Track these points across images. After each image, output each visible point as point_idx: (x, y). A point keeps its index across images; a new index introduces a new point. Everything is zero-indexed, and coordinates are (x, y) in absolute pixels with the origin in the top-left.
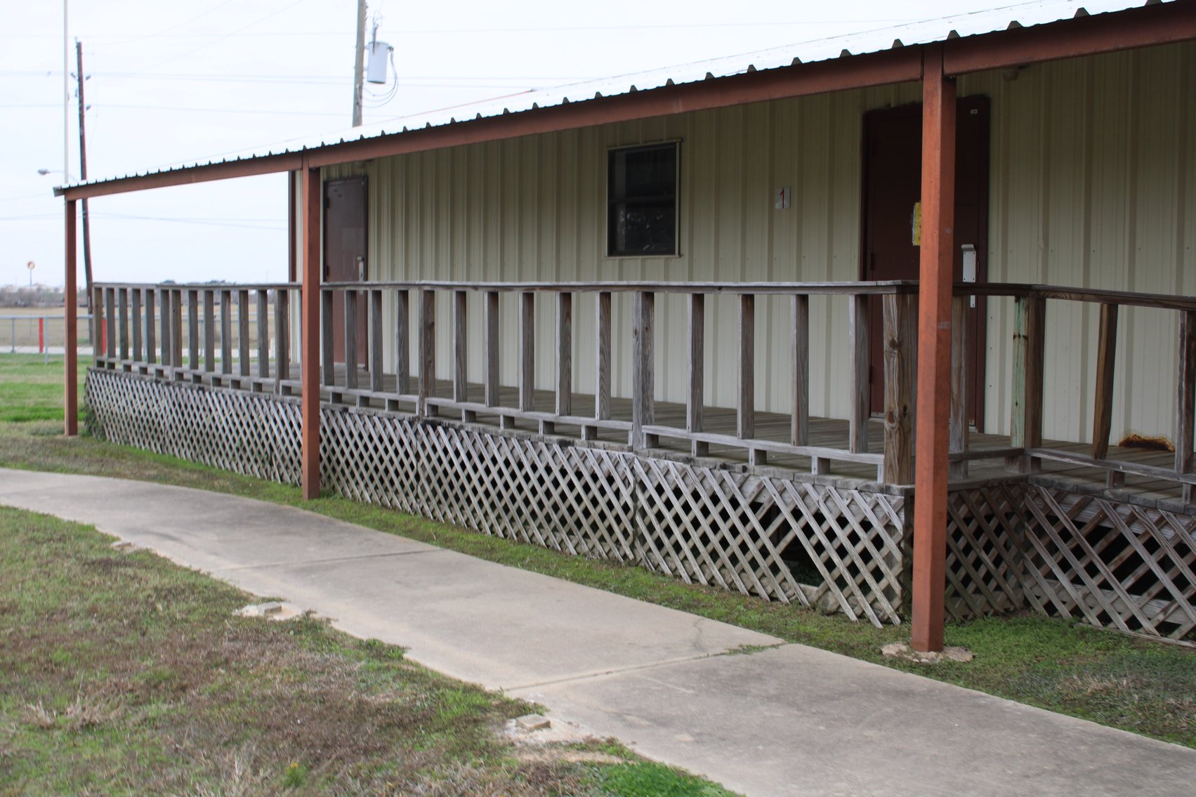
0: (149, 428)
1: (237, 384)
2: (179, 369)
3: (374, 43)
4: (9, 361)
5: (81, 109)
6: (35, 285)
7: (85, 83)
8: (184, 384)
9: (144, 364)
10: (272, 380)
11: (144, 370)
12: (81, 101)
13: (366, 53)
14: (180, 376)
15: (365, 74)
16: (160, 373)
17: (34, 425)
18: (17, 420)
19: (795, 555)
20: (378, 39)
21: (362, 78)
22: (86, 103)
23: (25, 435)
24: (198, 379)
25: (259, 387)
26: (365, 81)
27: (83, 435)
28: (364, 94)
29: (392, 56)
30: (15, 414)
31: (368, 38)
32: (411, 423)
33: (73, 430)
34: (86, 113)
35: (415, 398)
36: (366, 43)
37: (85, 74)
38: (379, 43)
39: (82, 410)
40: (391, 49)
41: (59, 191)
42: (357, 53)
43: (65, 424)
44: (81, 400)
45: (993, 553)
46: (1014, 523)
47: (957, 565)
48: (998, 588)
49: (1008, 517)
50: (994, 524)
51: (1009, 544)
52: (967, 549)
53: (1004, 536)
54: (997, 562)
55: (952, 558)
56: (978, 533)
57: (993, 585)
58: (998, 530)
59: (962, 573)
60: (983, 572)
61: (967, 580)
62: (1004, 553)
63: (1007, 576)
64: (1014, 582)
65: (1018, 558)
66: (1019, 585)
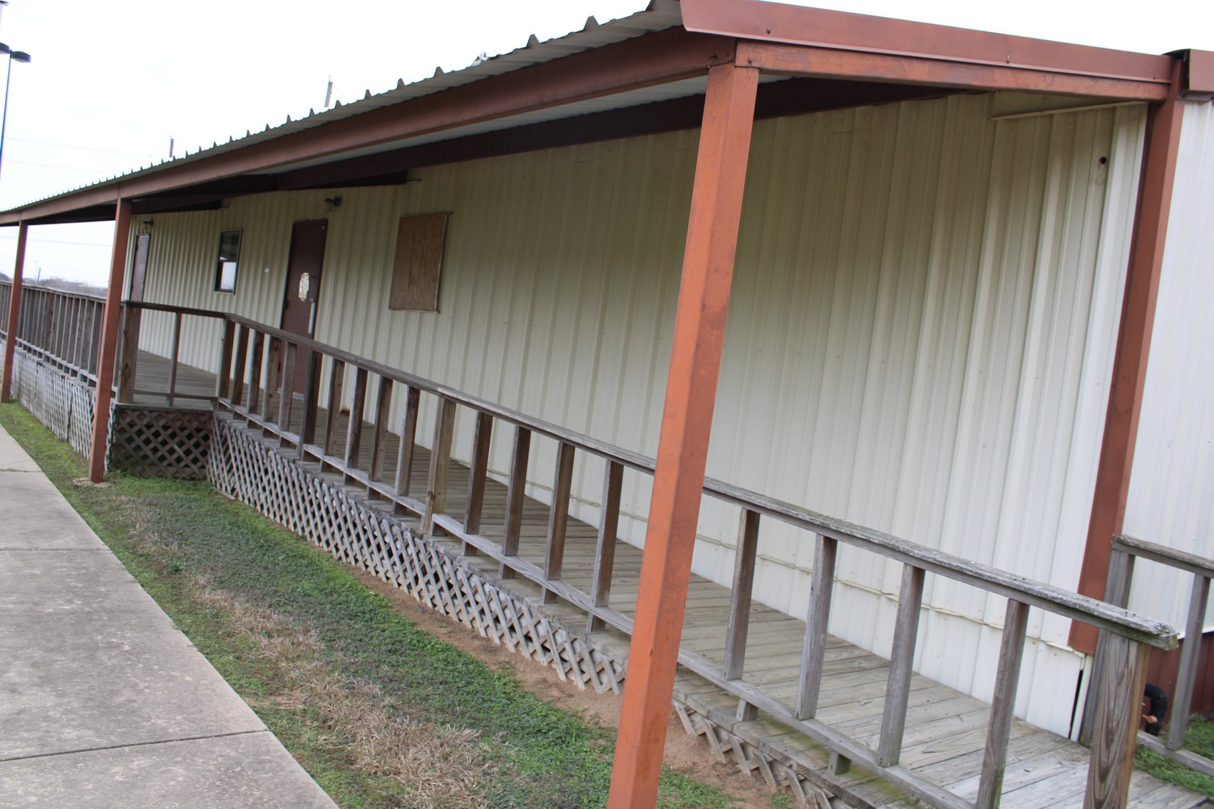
45: (185, 448)
46: (202, 434)
47: (155, 450)
48: (187, 466)
49: (198, 430)
50: (186, 432)
51: (197, 445)
52: (164, 443)
53: (193, 441)
54: (188, 452)
55: (152, 446)
56: (173, 436)
57: (183, 464)
58: (190, 437)
59: (159, 454)
60: (175, 456)
61: (162, 458)
62: (193, 449)
63: (195, 461)
64: (199, 464)
65: (204, 453)
66: (203, 467)
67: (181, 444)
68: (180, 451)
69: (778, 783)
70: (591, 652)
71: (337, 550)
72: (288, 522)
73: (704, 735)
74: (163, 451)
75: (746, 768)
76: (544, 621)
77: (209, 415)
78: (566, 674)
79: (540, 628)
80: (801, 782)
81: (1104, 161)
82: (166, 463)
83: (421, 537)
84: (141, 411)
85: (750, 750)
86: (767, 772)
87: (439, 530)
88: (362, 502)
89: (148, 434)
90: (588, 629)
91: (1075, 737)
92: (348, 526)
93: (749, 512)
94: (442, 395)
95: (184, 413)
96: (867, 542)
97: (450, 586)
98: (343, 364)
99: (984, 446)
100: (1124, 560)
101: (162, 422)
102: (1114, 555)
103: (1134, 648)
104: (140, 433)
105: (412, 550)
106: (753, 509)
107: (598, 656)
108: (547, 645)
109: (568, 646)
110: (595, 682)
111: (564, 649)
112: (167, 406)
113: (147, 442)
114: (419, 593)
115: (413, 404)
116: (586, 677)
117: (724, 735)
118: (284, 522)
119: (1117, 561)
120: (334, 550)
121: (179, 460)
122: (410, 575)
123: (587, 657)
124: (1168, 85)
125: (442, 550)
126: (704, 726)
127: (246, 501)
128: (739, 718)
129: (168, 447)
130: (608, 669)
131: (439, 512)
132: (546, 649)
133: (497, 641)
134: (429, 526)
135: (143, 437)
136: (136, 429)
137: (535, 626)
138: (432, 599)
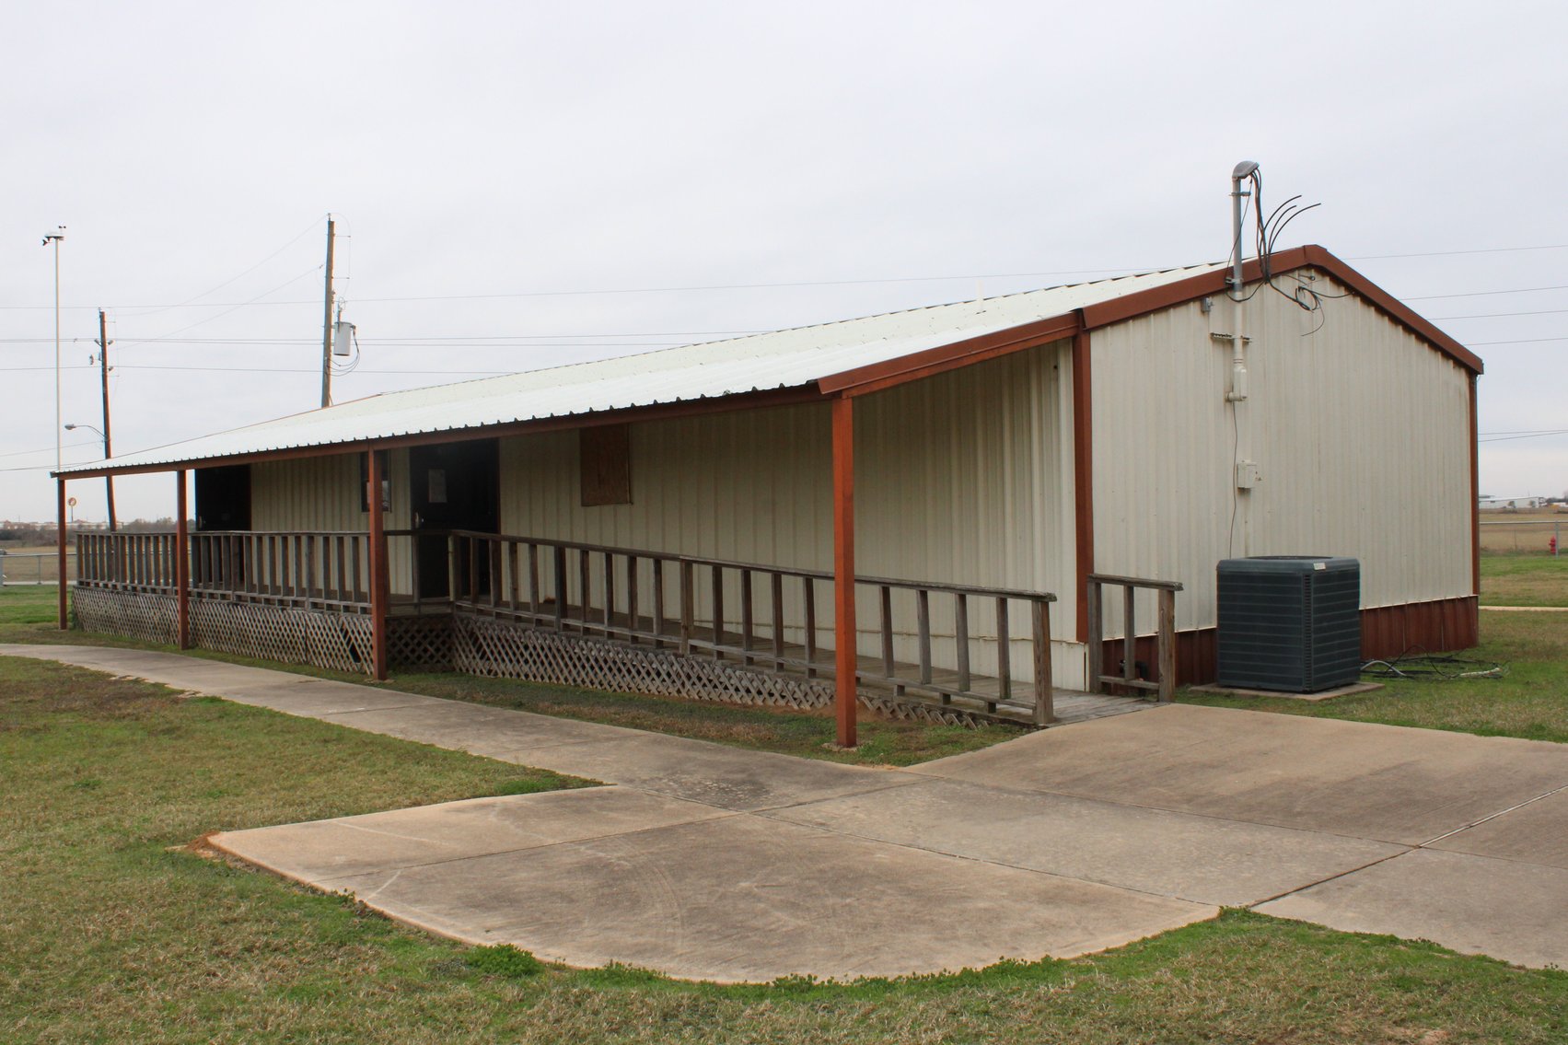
0: (108, 621)
1: (154, 591)
2: (124, 584)
3: (339, 324)
4: (35, 591)
5: (104, 370)
6: (76, 522)
7: (108, 348)
8: (127, 593)
9: (106, 581)
10: (170, 587)
11: (106, 586)
12: (104, 364)
13: (333, 331)
14: (125, 588)
15: (332, 348)
16: (115, 587)
17: (39, 624)
18: (29, 622)
19: (353, 650)
20: (341, 320)
21: (330, 351)
22: (109, 364)
23: (32, 630)
24: (134, 589)
25: (164, 591)
26: (332, 354)
27: (71, 629)
28: (332, 365)
29: (354, 333)
30: (27, 620)
31: (334, 319)
32: (228, 605)
33: (64, 626)
34: (109, 374)
35: (230, 592)
36: (333, 324)
37: (108, 337)
38: (342, 323)
39: (70, 613)
40: (354, 327)
41: (53, 475)
42: (326, 331)
43: (59, 624)
44: (69, 609)
45: (435, 646)
46: (446, 633)
47: (413, 651)
48: (438, 662)
49: (443, 631)
50: (434, 633)
51: (444, 643)
52: (419, 644)
53: (441, 639)
54: (438, 650)
55: (410, 648)
56: (425, 637)
57: (435, 660)
58: (437, 636)
59: (416, 654)
60: (429, 654)
61: (419, 658)
62: (441, 646)
63: (444, 656)
64: (447, 659)
65: (449, 649)
66: (450, 661)
67: (431, 644)
68: (431, 650)
69: (918, 717)
70: (811, 688)
71: (611, 686)
72: (558, 678)
73: (879, 708)
74: (419, 651)
75: (901, 716)
76: (779, 680)
77: (450, 616)
78: (798, 705)
79: (777, 685)
80: (928, 712)
81: (1056, 367)
82: (422, 660)
83: (683, 656)
84: (398, 619)
85: (903, 708)
86: (913, 715)
87: (694, 648)
88: (627, 647)
89: (407, 638)
90: (807, 677)
91: (1088, 689)
92: (615, 668)
93: (884, 588)
94: (683, 560)
95: (430, 617)
96: (938, 588)
97: (710, 681)
98: (587, 553)
99: (1020, 538)
100: (1093, 587)
101: (416, 627)
102: (1089, 585)
103: (1040, 604)
104: (400, 638)
105: (676, 667)
106: (886, 586)
107: (815, 689)
108: (784, 694)
109: (796, 689)
110: (816, 703)
111: (795, 692)
112: (416, 613)
113: (406, 645)
114: (687, 693)
115: (658, 571)
116: (810, 703)
117: (889, 705)
118: (554, 680)
119: (1091, 588)
120: (608, 687)
121: (432, 657)
122: (678, 684)
123: (809, 690)
124: (1078, 327)
125: (700, 660)
126: (877, 703)
127: (507, 676)
128: (895, 694)
129: (422, 648)
130: (822, 693)
131: (691, 638)
132: (783, 697)
133: (750, 703)
134: (686, 648)
135: (403, 641)
136: (397, 635)
137: (774, 685)
138: (698, 694)
